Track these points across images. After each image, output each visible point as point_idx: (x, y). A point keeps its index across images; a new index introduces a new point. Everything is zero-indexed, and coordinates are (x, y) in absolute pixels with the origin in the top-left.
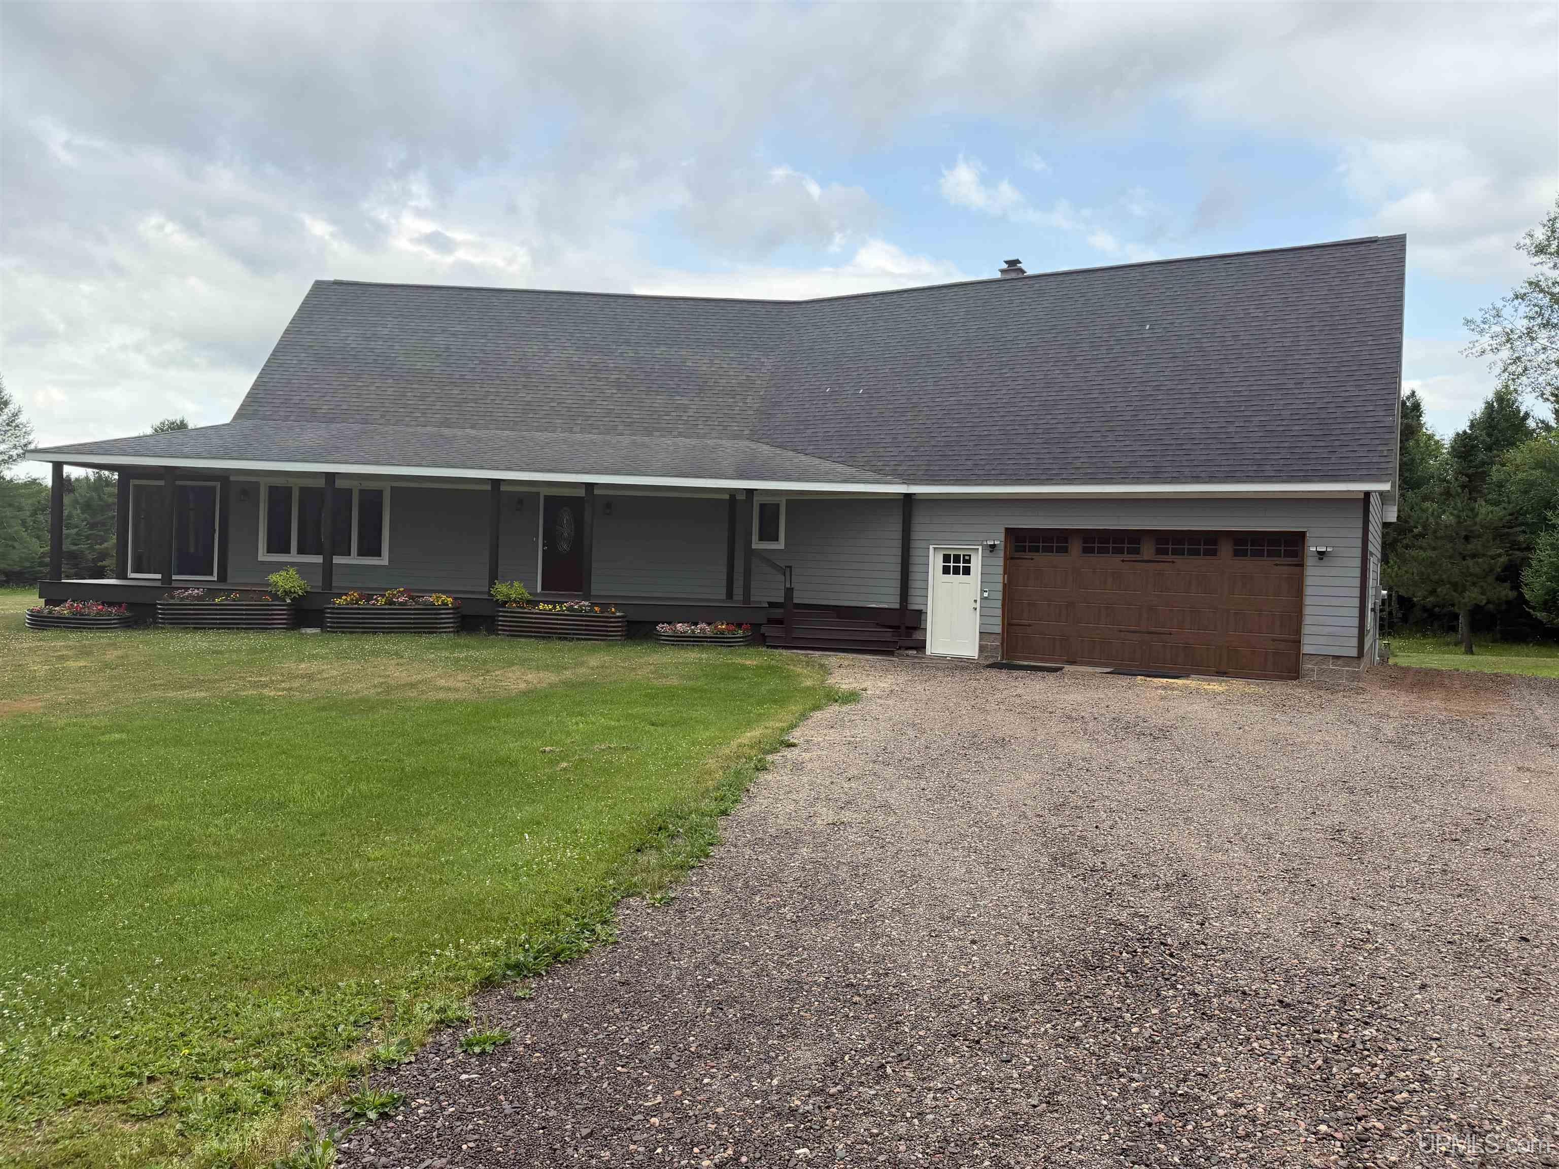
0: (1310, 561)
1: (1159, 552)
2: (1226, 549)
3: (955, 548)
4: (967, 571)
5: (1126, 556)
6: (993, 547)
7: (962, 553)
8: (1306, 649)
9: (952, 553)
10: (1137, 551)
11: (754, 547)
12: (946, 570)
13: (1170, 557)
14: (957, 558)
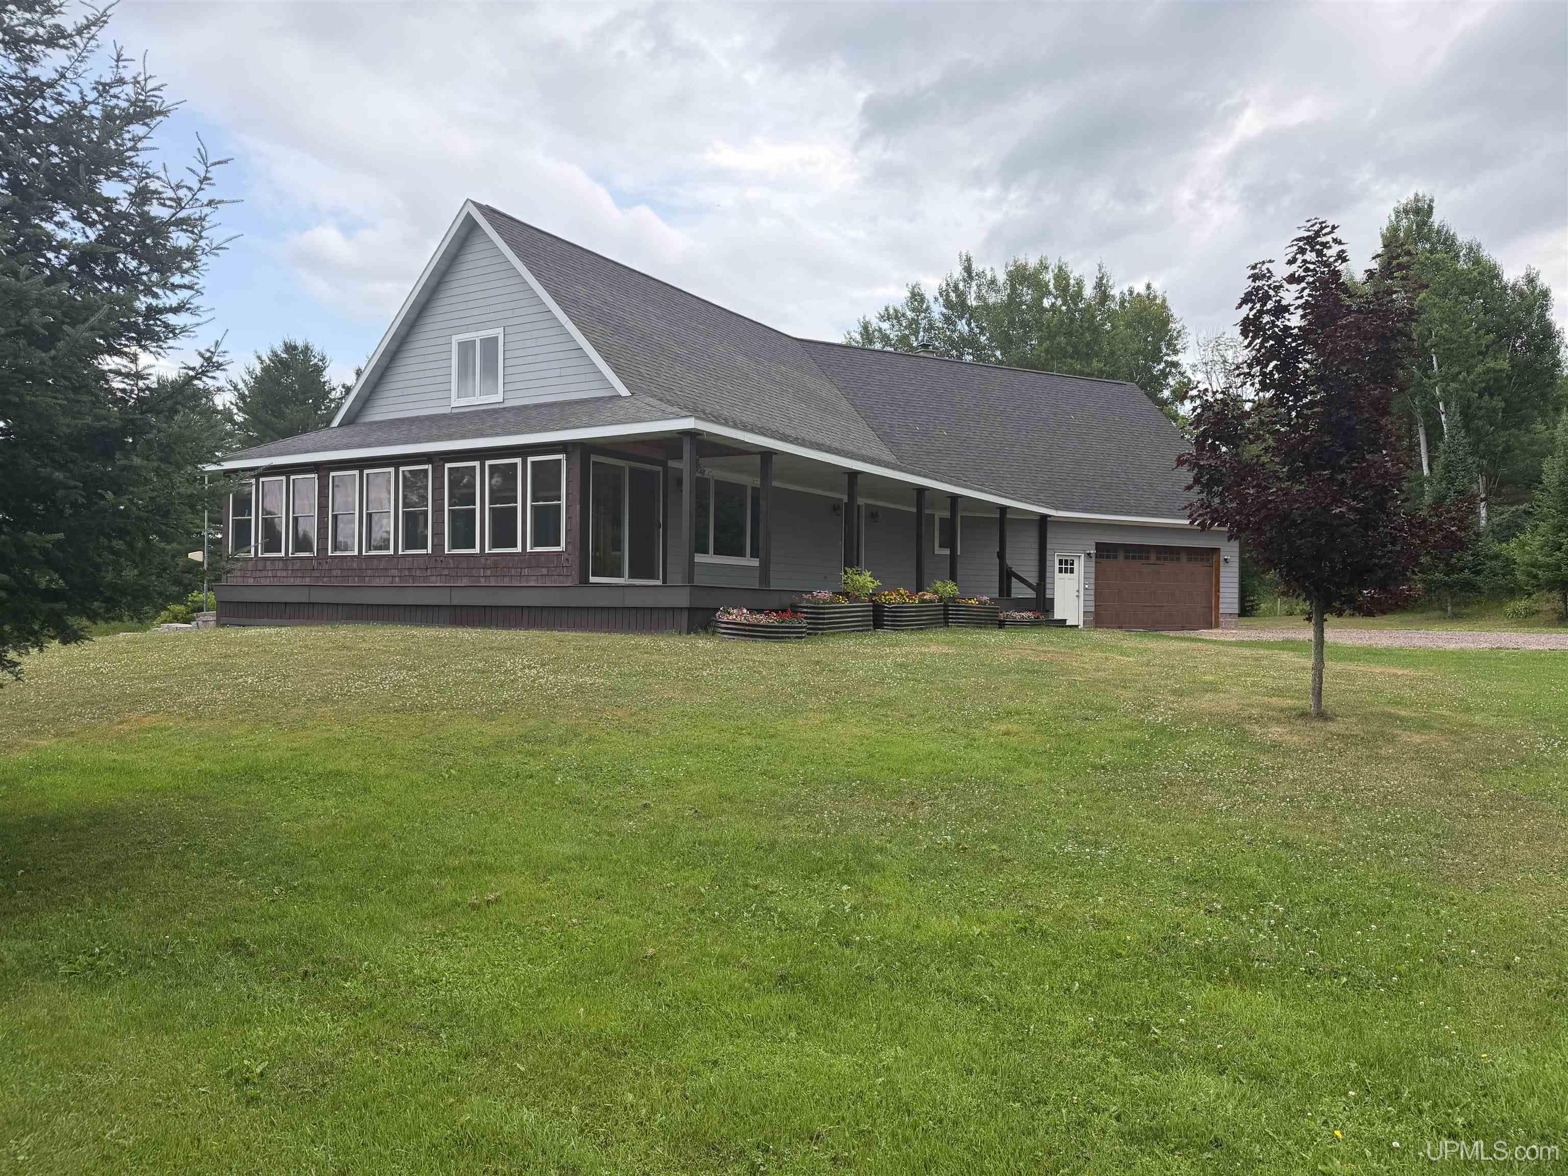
0: (1222, 564)
1: (1158, 559)
2: (1184, 557)
3: (1066, 555)
4: (1072, 571)
5: (1144, 561)
6: (1089, 554)
7: (1069, 559)
8: (1221, 611)
9: (1064, 558)
10: (1147, 558)
11: (936, 553)
12: (1061, 571)
13: (1162, 562)
14: (1066, 561)
